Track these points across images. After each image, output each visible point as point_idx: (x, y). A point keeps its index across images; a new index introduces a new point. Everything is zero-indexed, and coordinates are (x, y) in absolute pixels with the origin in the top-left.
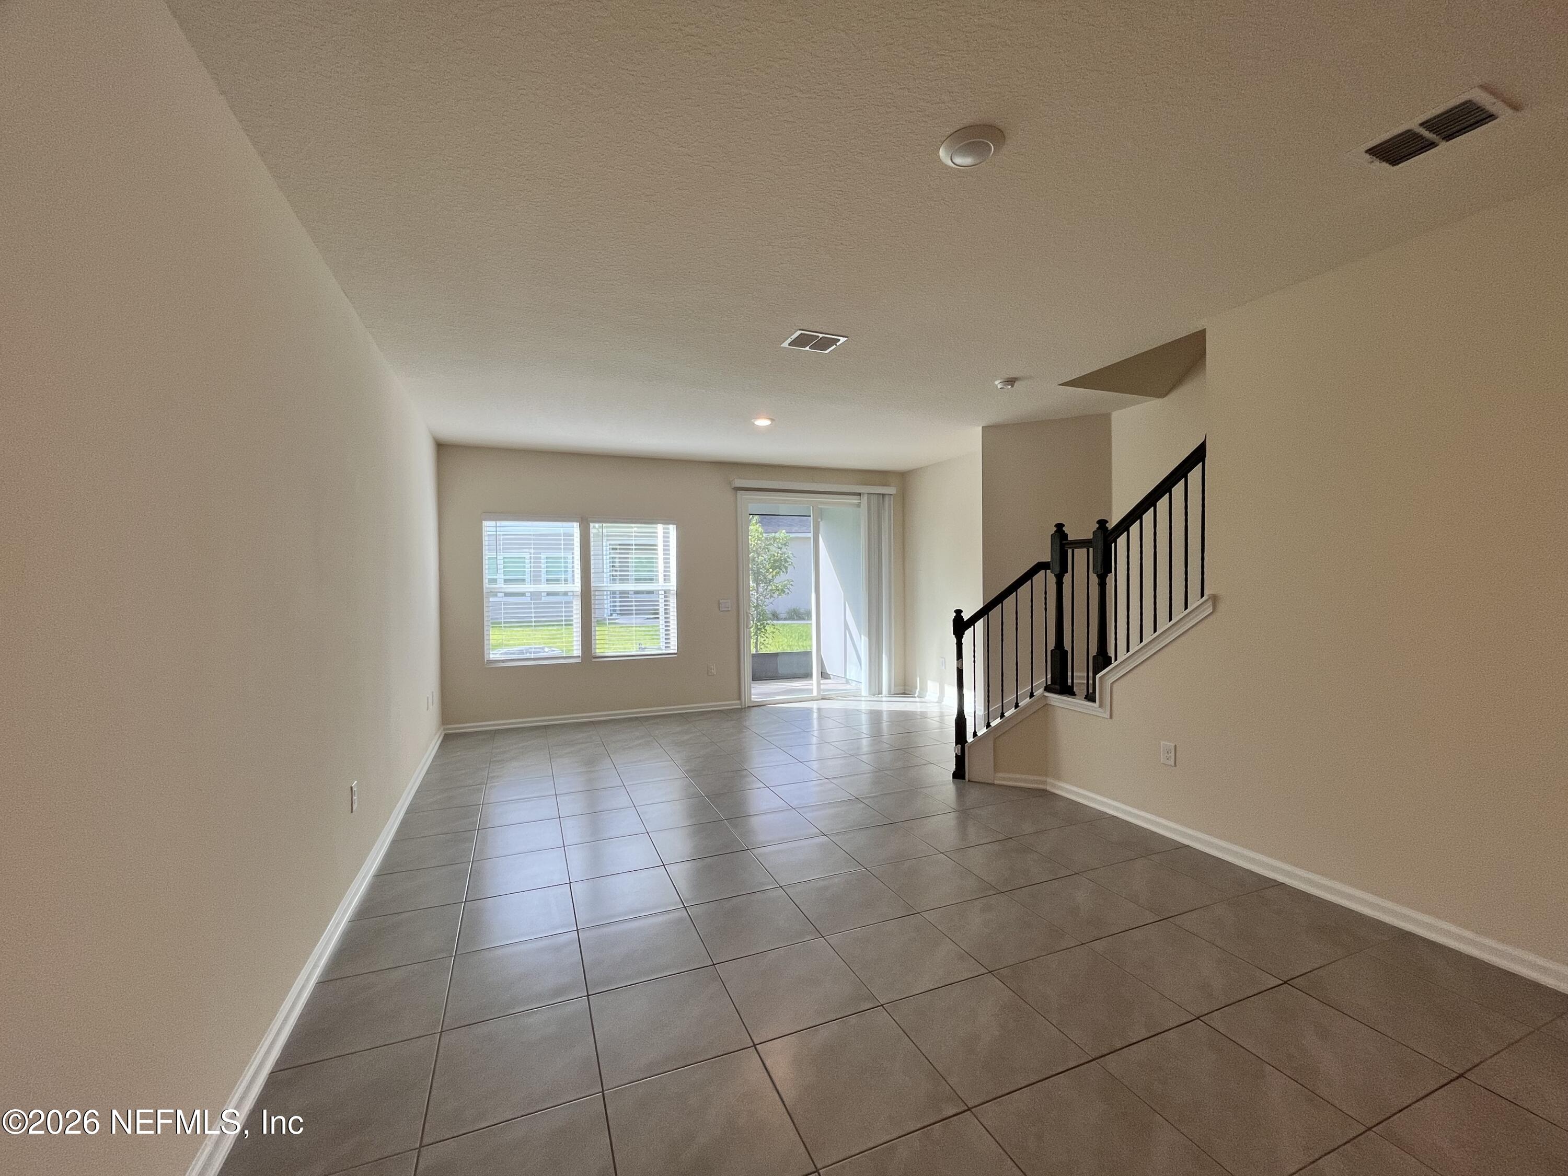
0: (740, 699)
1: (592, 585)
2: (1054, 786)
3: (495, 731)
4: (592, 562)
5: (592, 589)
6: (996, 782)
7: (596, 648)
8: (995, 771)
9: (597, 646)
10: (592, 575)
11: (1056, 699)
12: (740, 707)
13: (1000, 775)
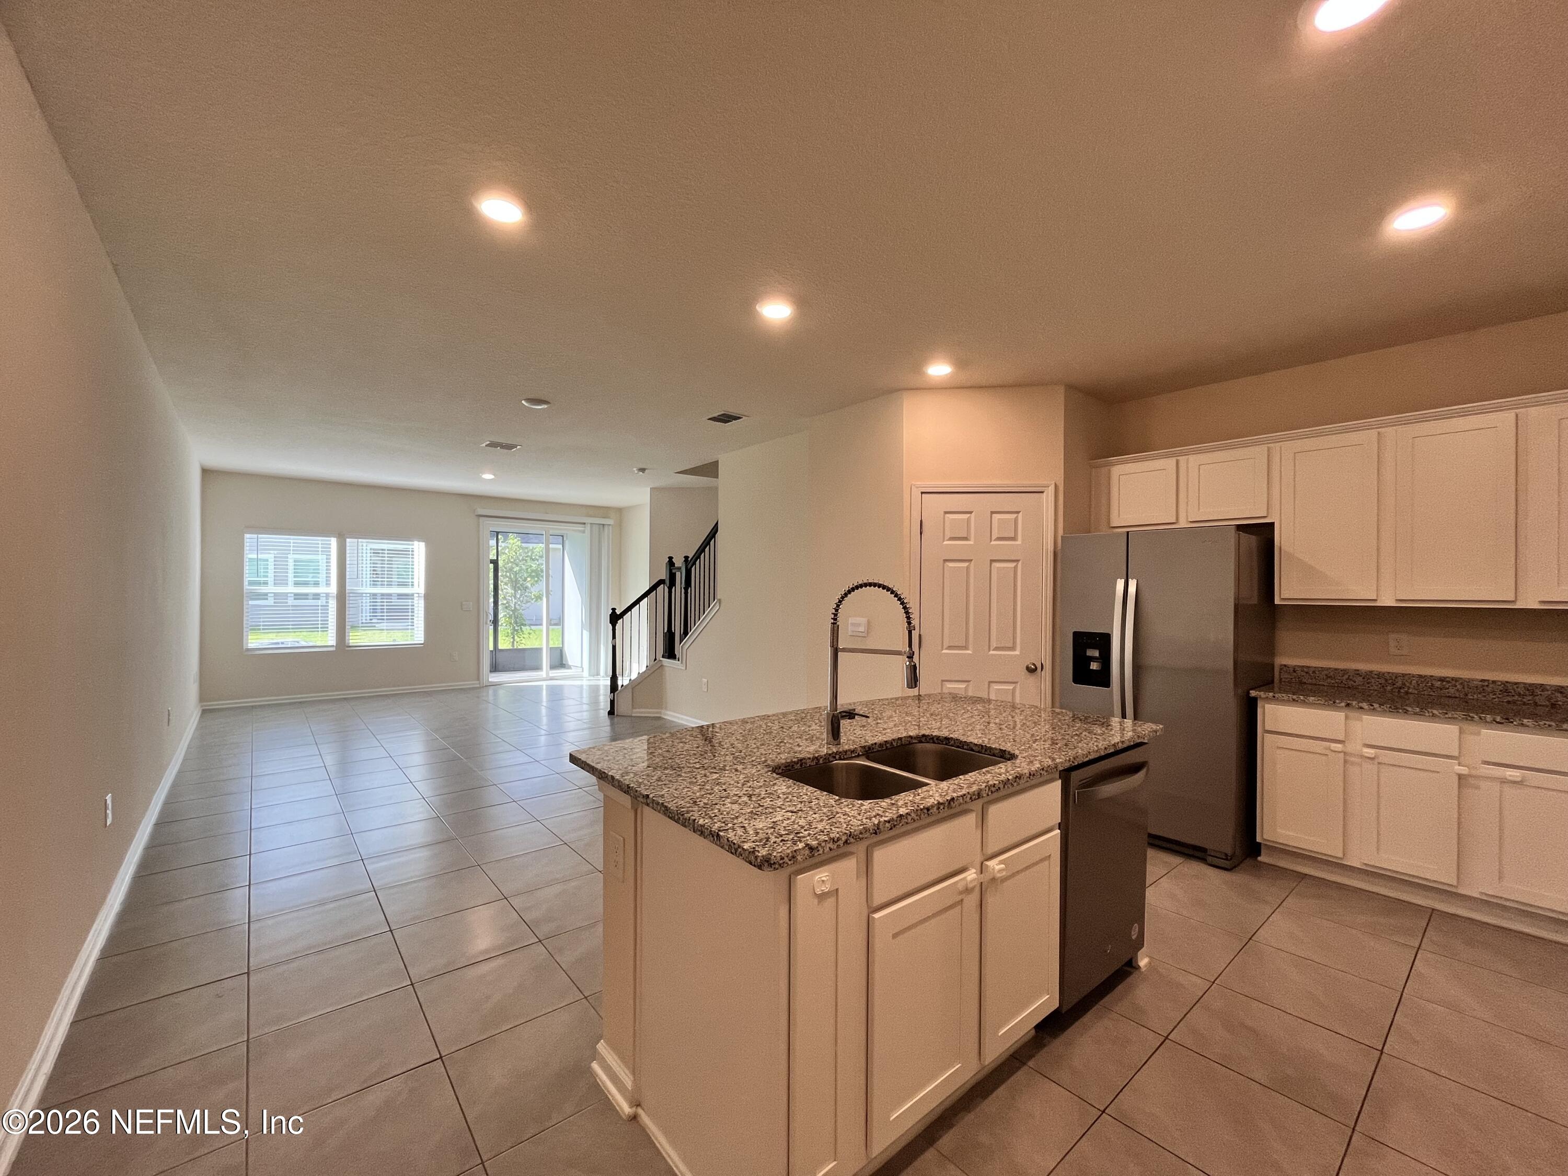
0: (478, 679)
1: (347, 588)
2: (665, 714)
3: (252, 706)
4: (348, 570)
5: (347, 592)
6: (633, 715)
7: (349, 639)
8: (633, 707)
9: (351, 638)
10: (347, 580)
11: (667, 662)
12: (478, 686)
13: (634, 710)
